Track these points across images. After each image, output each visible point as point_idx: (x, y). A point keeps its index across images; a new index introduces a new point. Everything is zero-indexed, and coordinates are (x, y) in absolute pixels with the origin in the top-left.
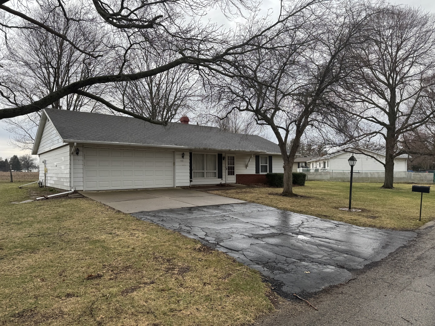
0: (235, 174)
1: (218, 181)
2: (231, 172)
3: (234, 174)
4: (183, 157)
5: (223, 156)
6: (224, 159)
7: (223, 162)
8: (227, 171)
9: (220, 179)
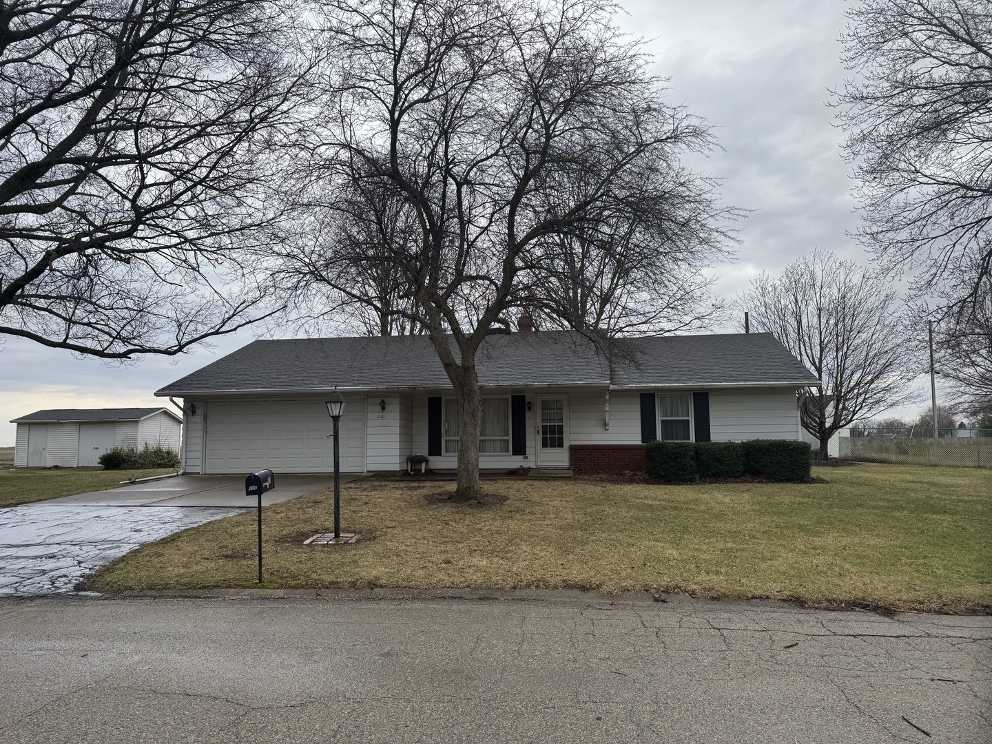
0: (566, 444)
1: (515, 462)
2: (553, 438)
3: (561, 445)
4: (383, 408)
5: (527, 401)
6: (530, 409)
7: (528, 415)
8: (540, 437)
9: (520, 458)
